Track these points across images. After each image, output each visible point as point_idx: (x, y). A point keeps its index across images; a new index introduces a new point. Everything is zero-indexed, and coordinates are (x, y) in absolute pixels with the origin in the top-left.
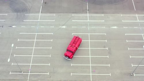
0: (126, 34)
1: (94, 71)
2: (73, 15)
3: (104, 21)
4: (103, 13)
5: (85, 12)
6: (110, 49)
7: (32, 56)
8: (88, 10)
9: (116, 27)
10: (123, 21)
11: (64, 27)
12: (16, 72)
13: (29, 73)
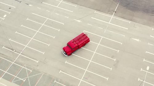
0: (146, 52)
1: (86, 78)
2: (95, 12)
3: (127, 29)
4: (131, 20)
5: (111, 13)
6: (118, 61)
7: (32, 38)
8: (115, 12)
9: (138, 40)
10: (151, 36)
11: (79, 21)
12: (9, 48)
13: (20, 54)
